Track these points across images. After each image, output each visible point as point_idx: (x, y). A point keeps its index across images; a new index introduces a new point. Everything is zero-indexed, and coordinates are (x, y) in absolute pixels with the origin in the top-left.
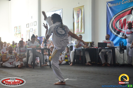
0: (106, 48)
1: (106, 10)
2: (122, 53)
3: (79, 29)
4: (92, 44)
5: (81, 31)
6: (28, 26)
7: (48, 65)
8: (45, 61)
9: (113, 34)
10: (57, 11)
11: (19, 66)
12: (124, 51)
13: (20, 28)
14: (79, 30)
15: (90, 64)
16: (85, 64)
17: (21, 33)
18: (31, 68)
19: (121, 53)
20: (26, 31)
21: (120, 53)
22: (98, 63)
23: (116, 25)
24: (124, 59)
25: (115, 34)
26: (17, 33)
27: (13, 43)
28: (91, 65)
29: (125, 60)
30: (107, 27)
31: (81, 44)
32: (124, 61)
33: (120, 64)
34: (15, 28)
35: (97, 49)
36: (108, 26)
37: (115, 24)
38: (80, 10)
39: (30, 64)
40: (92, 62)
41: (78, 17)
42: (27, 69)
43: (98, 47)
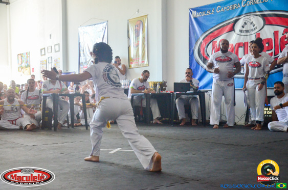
0: (188, 92)
1: (188, 24)
3: (139, 59)
4: (163, 85)
5: (143, 62)
6: (43, 53)
7: (82, 125)
8: (75, 118)
9: (200, 67)
10: (98, 24)
11: (28, 127)
13: (29, 56)
15: (159, 122)
16: (151, 122)
20: (41, 62)
22: (174, 120)
23: (207, 51)
26: (23, 65)
31: (144, 87)
34: (20, 56)
35: (173, 94)
36: (191, 52)
37: (204, 49)
38: (140, 24)
40: (164, 119)
41: (137, 35)
43: (175, 91)
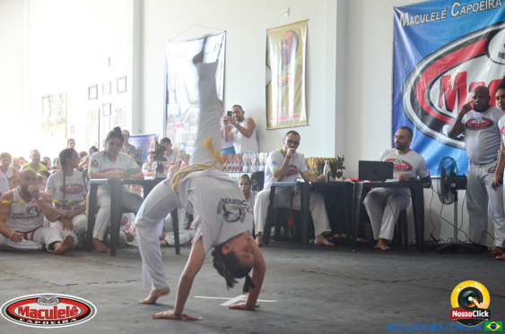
0: (388, 181)
1: (392, 40)
2: (451, 203)
3: (287, 110)
4: (337, 165)
5: (296, 116)
6: (93, 94)
7: (167, 245)
9: (415, 129)
11: (58, 246)
12: (456, 194)
13: (64, 100)
14: (287, 113)
15: (326, 242)
16: (310, 241)
17: (66, 122)
18: (104, 252)
19: (447, 201)
20: (88, 113)
21: (444, 203)
22: (358, 239)
23: (429, 97)
24: (455, 226)
25: (426, 128)
26: (53, 118)
27: (35, 156)
28: (332, 244)
29: (459, 227)
30: (396, 102)
31: (295, 167)
32: (456, 233)
33: (442, 242)
34: (46, 101)
35: (357, 185)
36: (397, 97)
37: (423, 92)
38: (292, 37)
39: (101, 238)
40: (336, 236)
41: (286, 62)
42: (87, 258)
43: (361, 178)
